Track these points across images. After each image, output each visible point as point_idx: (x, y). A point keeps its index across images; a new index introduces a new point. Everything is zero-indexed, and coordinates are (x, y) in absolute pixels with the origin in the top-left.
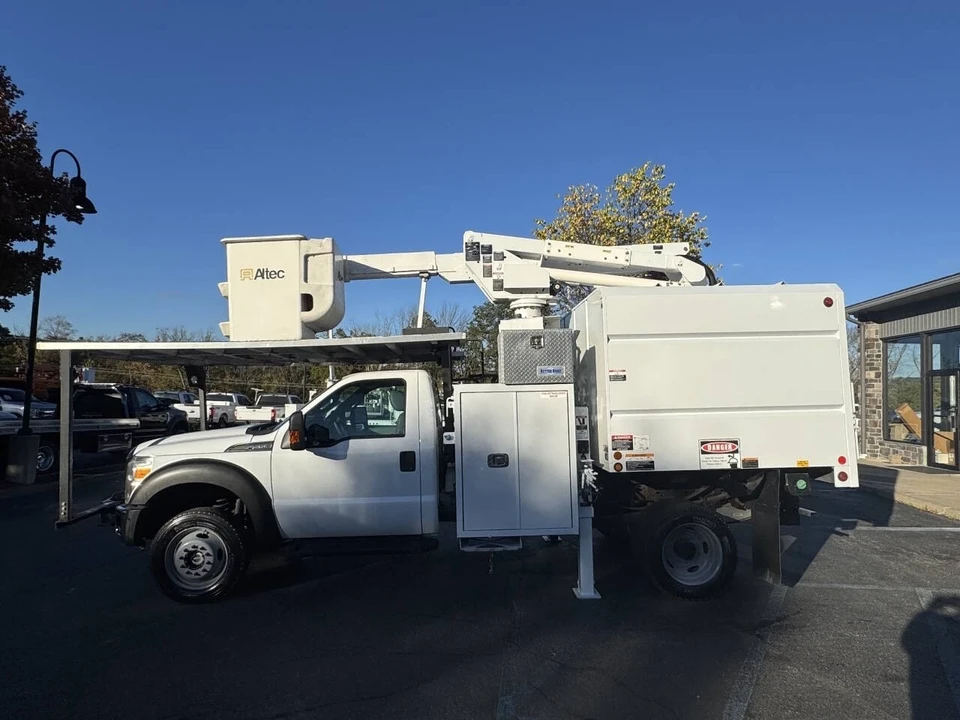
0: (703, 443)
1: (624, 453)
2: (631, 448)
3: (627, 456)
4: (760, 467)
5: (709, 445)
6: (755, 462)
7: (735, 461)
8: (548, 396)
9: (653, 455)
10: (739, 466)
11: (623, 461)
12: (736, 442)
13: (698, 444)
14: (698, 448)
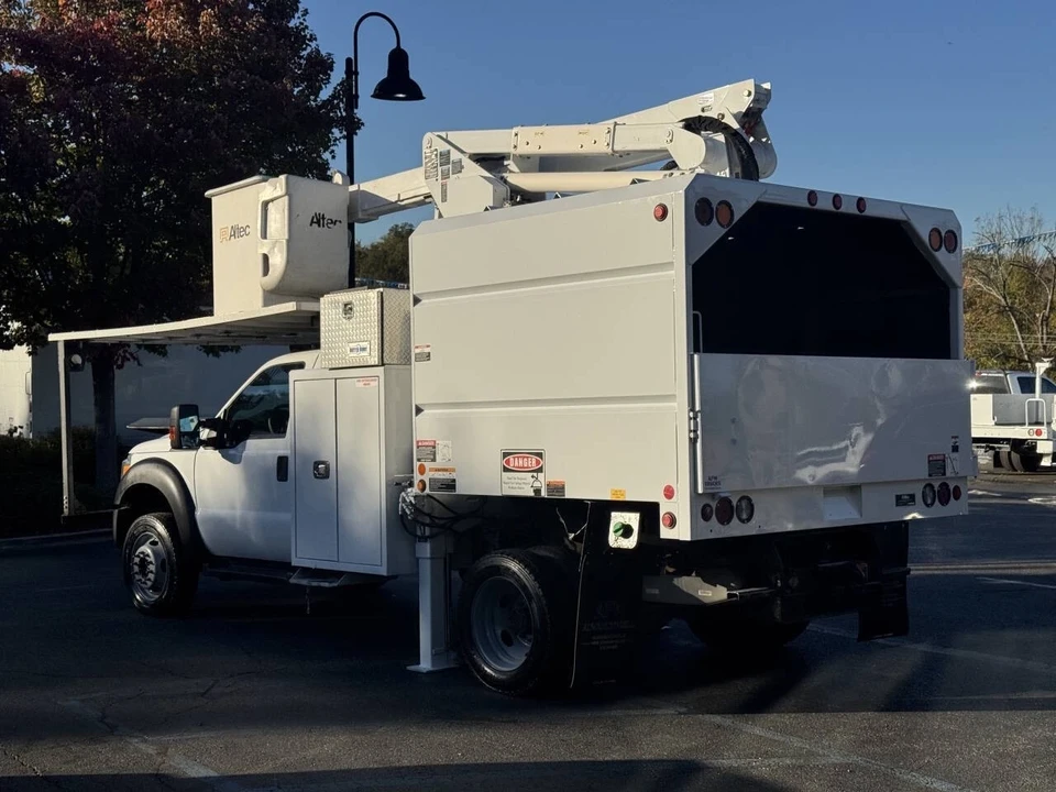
0: (505, 455)
1: (428, 465)
2: (434, 460)
3: (431, 470)
4: (567, 497)
5: (511, 457)
6: (561, 489)
7: (537, 484)
8: (361, 384)
9: (454, 470)
10: (544, 494)
11: (426, 478)
12: (540, 455)
13: (500, 456)
14: (498, 462)
